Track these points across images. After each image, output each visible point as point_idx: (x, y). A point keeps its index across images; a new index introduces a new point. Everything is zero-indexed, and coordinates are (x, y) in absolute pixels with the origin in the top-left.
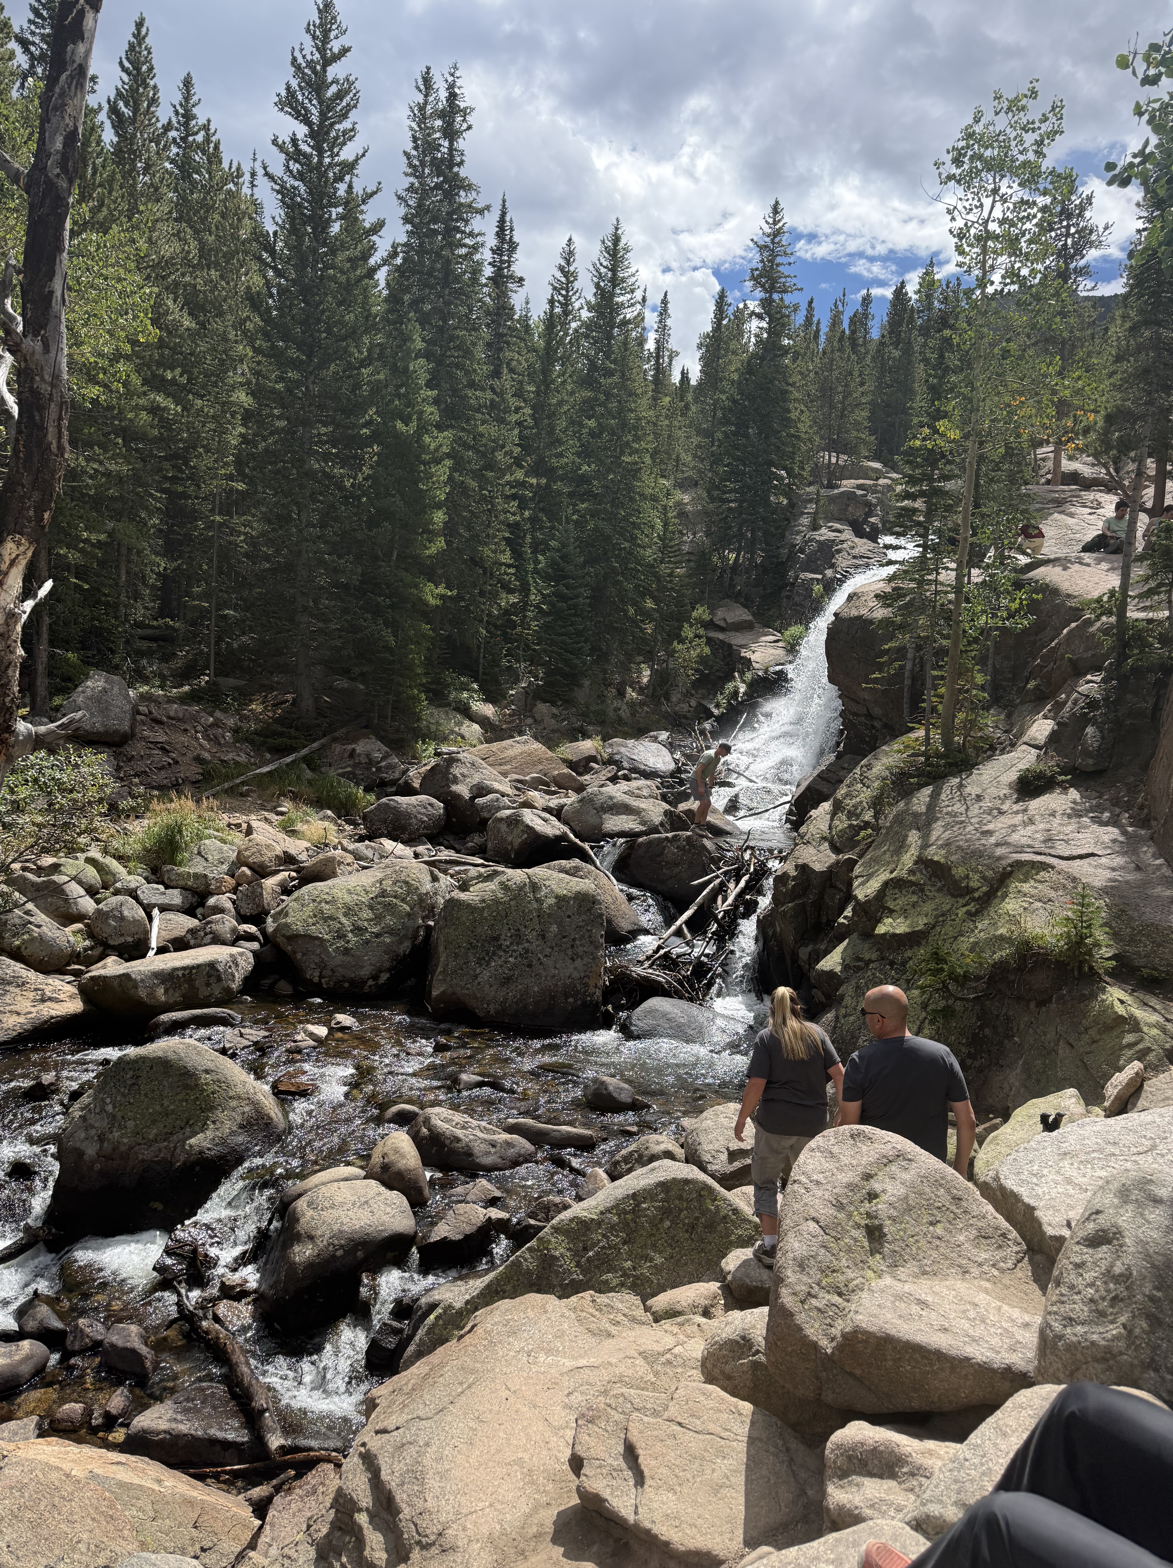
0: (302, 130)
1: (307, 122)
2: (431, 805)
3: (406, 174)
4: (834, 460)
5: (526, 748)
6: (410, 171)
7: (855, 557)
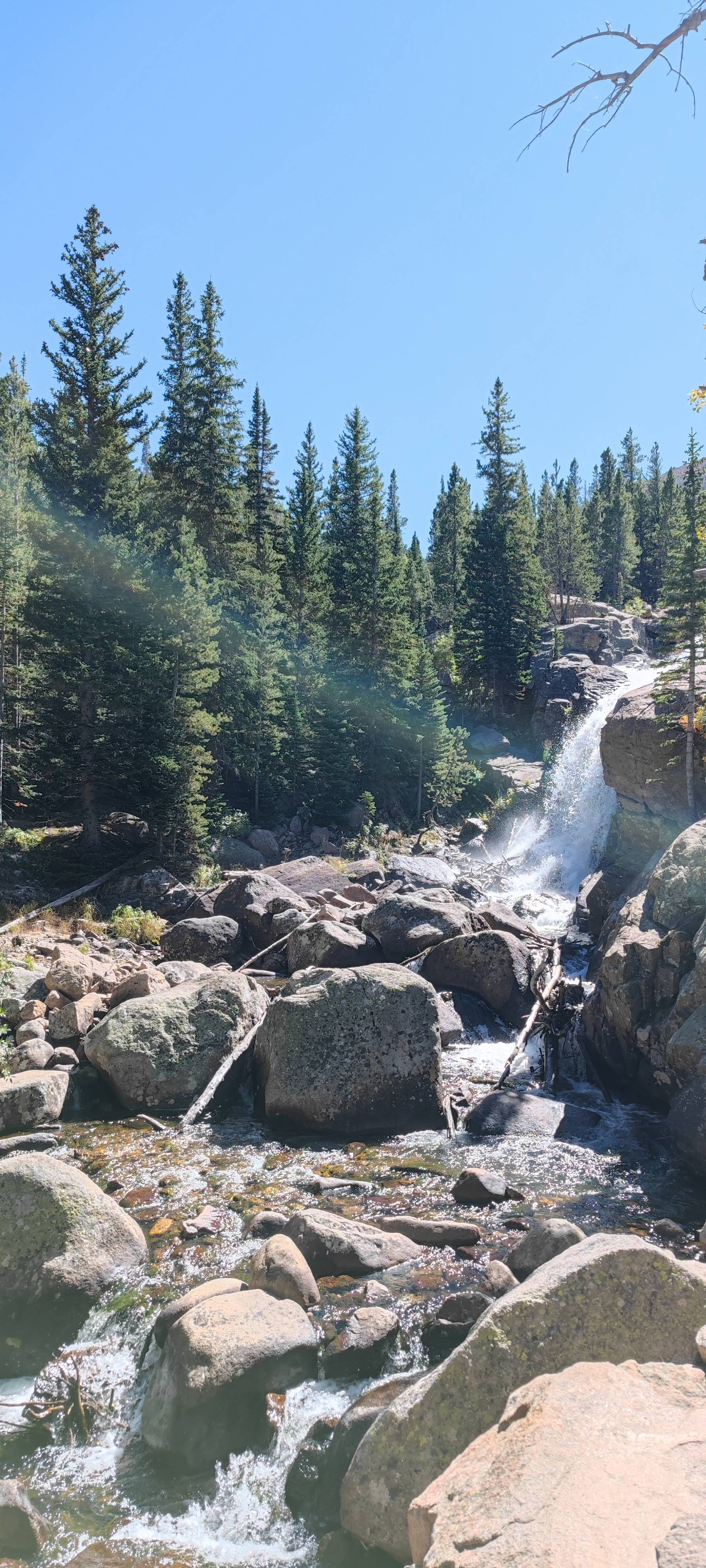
0: (74, 313)
1: (81, 307)
2: (228, 924)
3: (166, 358)
4: (565, 601)
5: (313, 867)
6: (168, 354)
7: (599, 680)
